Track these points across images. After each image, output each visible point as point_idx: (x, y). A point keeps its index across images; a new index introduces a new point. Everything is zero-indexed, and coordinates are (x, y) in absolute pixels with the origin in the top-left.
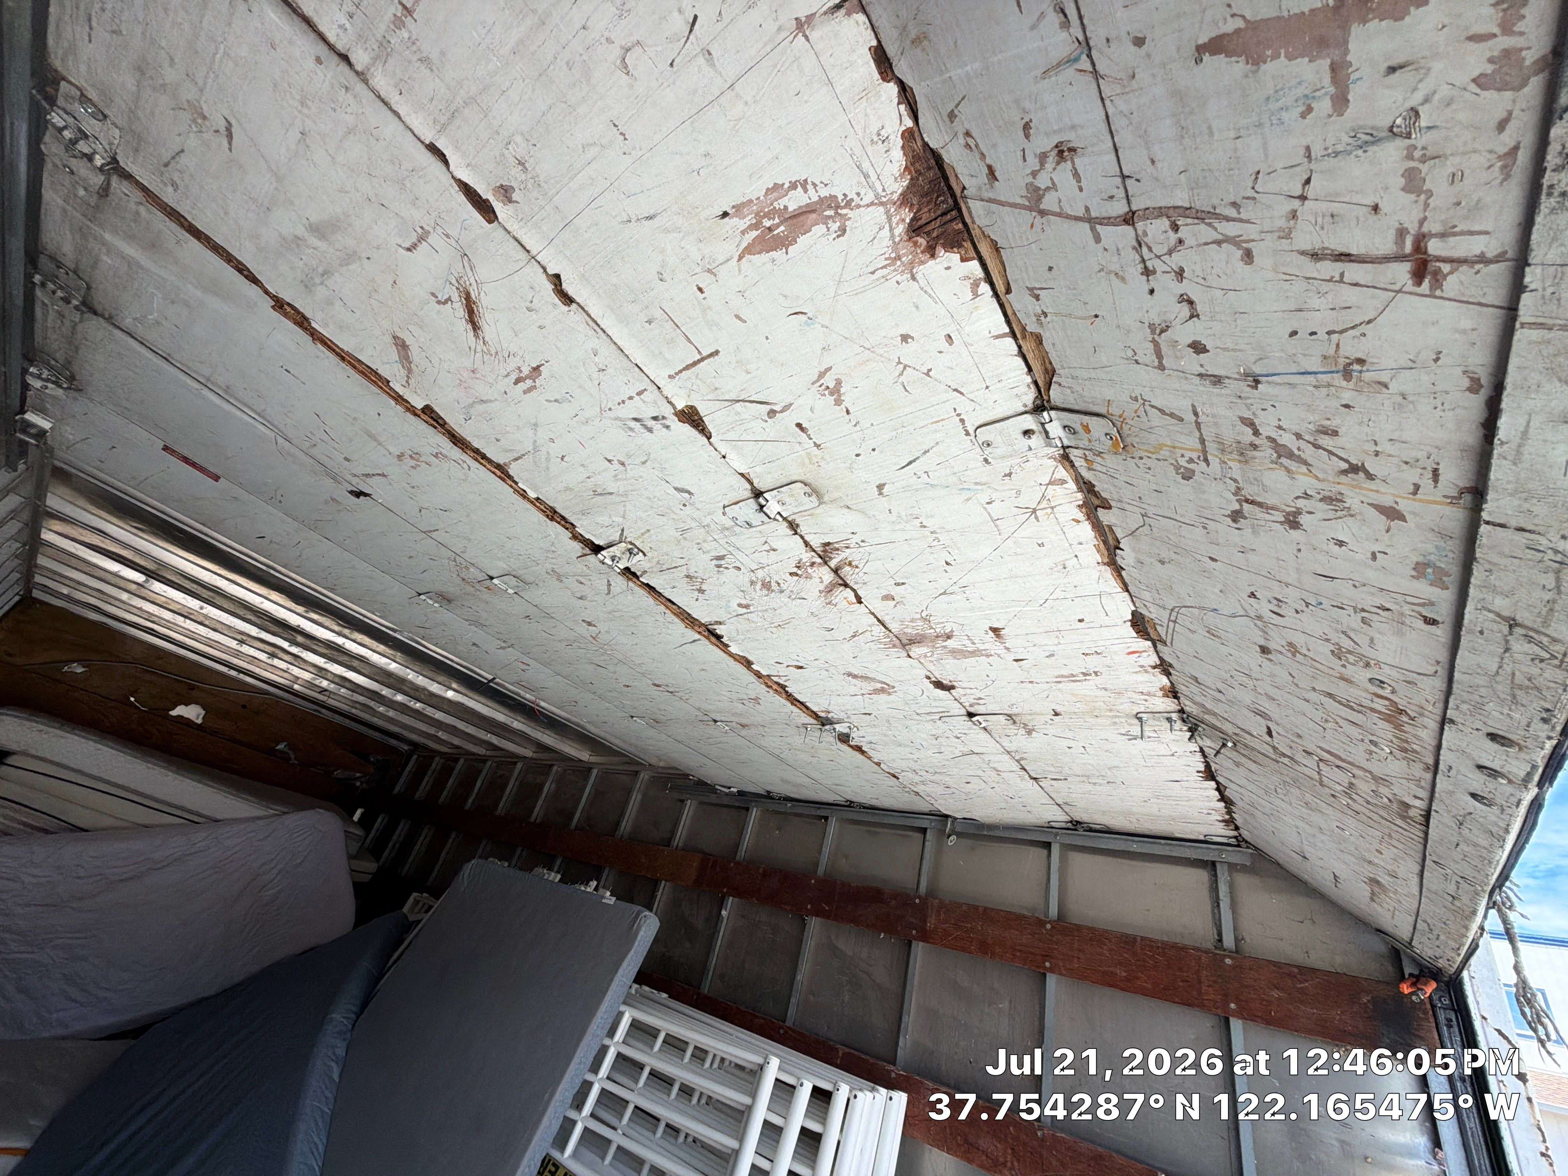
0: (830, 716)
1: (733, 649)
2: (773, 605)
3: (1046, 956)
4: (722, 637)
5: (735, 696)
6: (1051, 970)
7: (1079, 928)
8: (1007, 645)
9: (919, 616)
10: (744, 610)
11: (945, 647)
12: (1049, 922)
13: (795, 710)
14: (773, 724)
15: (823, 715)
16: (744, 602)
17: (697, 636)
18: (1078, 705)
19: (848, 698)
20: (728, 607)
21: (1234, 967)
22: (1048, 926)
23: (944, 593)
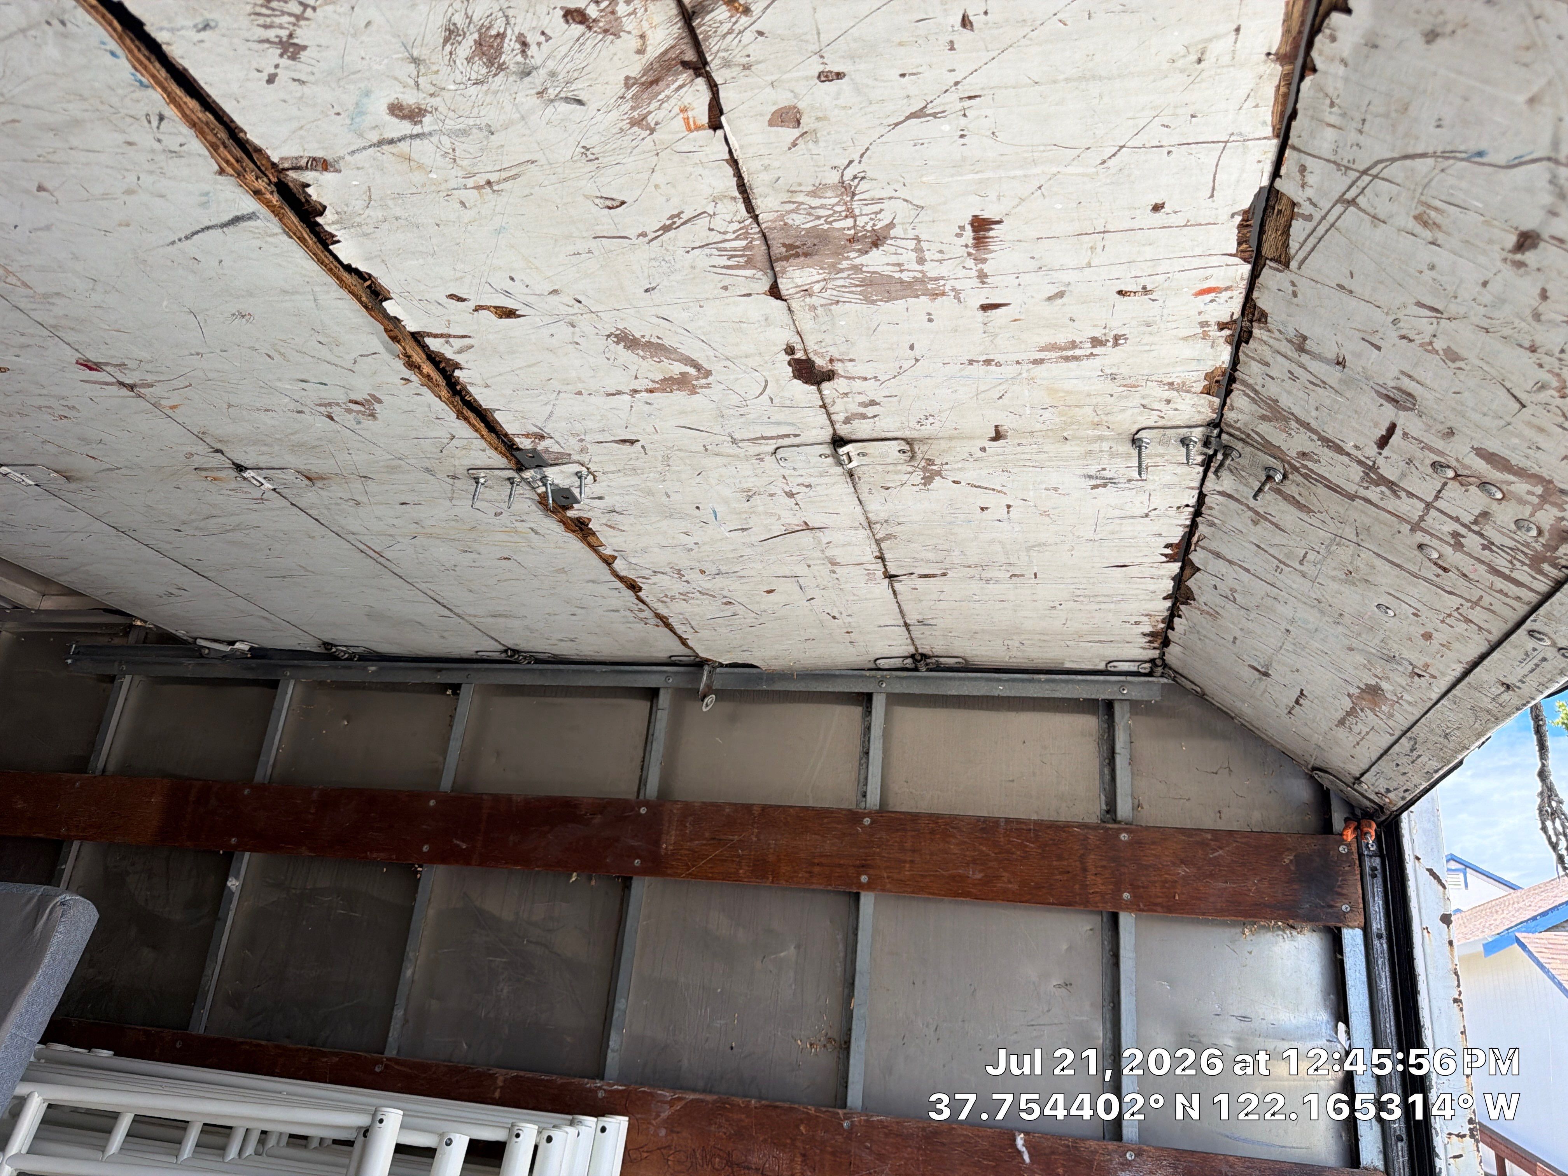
0: (541, 446)
1: (345, 251)
2: (490, 115)
3: (864, 867)
4: (321, 210)
5: (313, 393)
6: (869, 887)
7: (914, 817)
8: (987, 268)
9: (834, 177)
10: (405, 127)
11: (857, 269)
12: (869, 814)
13: (462, 430)
14: (392, 469)
15: (525, 443)
16: (410, 98)
17: (249, 204)
18: (1047, 414)
19: (599, 401)
20: (359, 111)
21: (1130, 843)
22: (867, 821)
23: (919, 114)
